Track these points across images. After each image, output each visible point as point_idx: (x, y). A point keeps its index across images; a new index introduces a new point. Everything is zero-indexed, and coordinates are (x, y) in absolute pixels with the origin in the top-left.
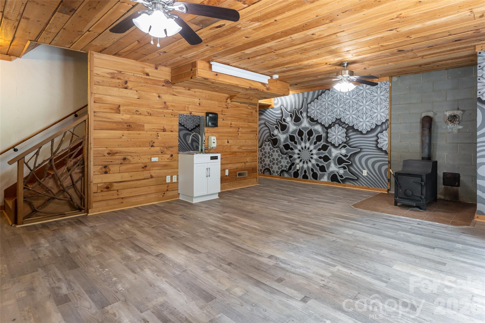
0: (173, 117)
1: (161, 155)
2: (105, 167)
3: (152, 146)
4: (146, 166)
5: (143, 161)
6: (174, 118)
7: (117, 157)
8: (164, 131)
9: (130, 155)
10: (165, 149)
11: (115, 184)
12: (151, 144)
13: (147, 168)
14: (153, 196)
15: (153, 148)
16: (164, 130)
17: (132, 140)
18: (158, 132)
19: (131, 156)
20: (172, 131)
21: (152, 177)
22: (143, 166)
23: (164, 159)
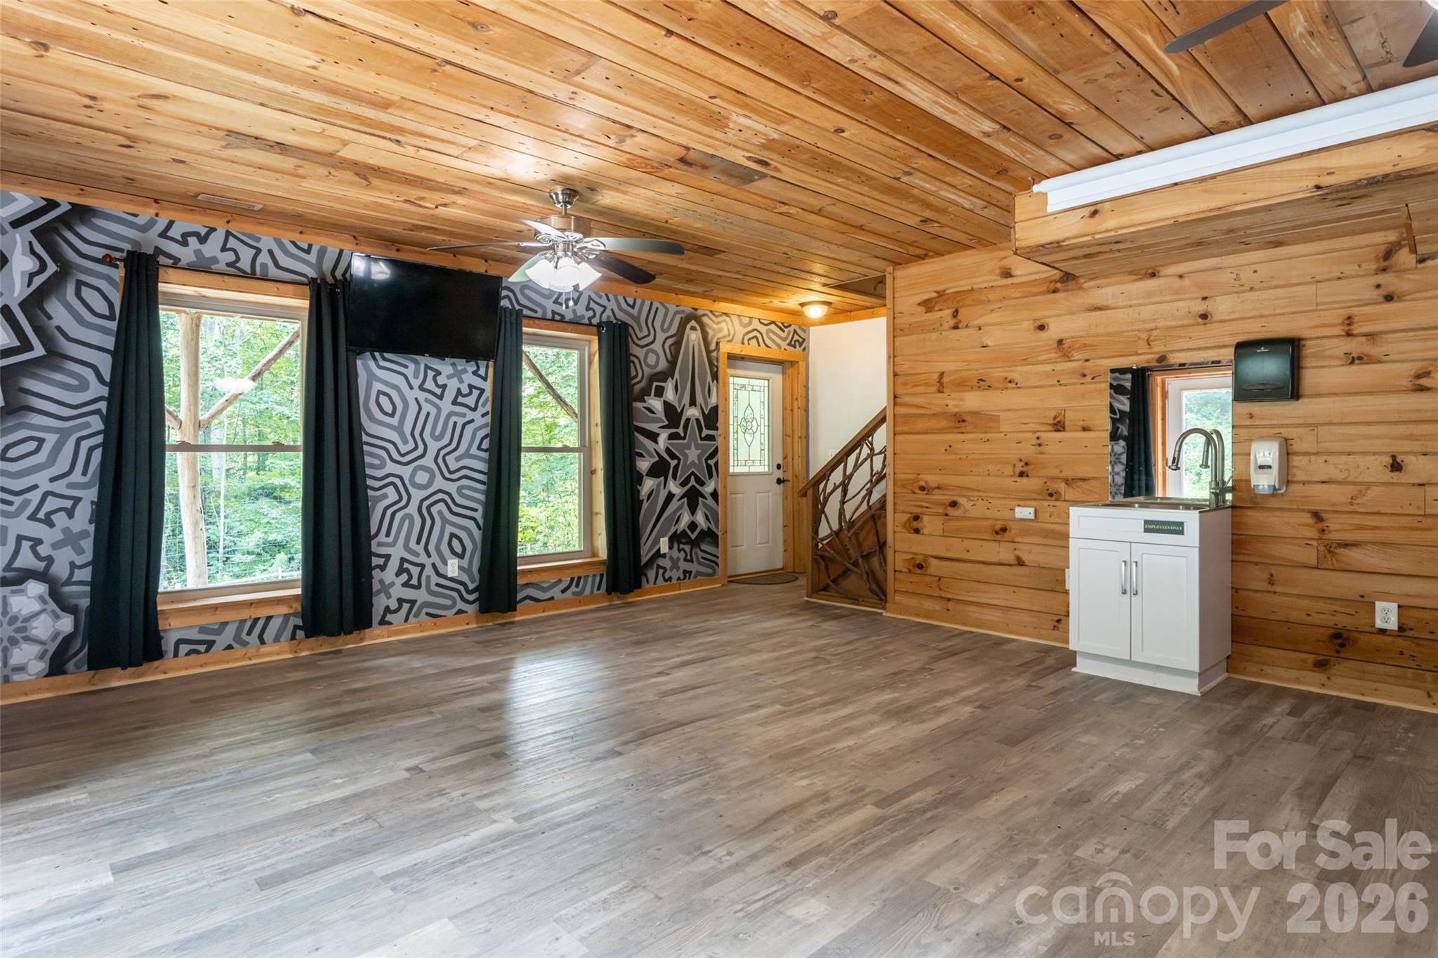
0: (1089, 383)
1: (1048, 503)
2: (916, 518)
3: (1021, 474)
4: (1004, 530)
5: (998, 515)
6: (1093, 386)
7: (938, 496)
8: (1059, 431)
9: (966, 496)
10: (1063, 485)
11: (934, 562)
12: (1019, 469)
13: (1007, 534)
14: (1025, 617)
15: (1024, 480)
16: (1059, 426)
17: (970, 457)
18: (1038, 434)
19: (968, 497)
20: (1084, 429)
21: (1020, 562)
22: (998, 527)
23: (1058, 516)
